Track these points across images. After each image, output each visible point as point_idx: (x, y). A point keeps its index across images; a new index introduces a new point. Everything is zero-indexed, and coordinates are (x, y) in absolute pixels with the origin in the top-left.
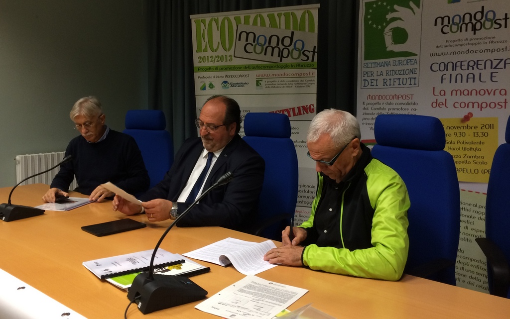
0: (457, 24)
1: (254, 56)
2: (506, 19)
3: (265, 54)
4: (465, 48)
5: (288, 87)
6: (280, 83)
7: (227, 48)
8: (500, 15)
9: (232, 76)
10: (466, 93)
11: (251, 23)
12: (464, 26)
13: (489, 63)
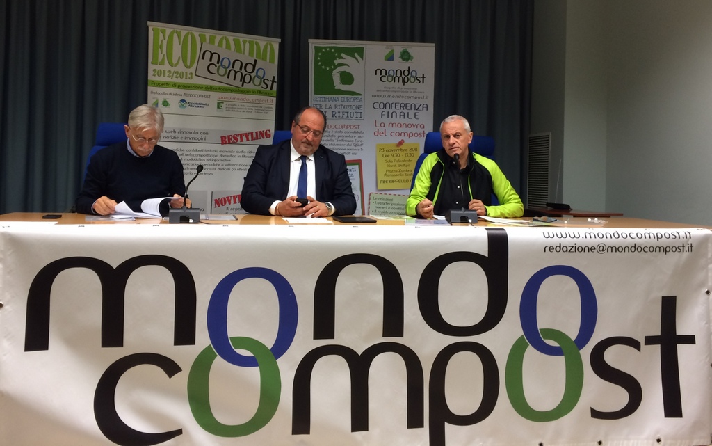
0: (392, 76)
1: (216, 77)
2: (423, 77)
3: (228, 77)
4: (398, 94)
5: (248, 112)
6: (240, 107)
7: (189, 64)
8: (420, 75)
9: (191, 95)
10: (399, 125)
11: (216, 44)
12: (397, 78)
13: (413, 106)
